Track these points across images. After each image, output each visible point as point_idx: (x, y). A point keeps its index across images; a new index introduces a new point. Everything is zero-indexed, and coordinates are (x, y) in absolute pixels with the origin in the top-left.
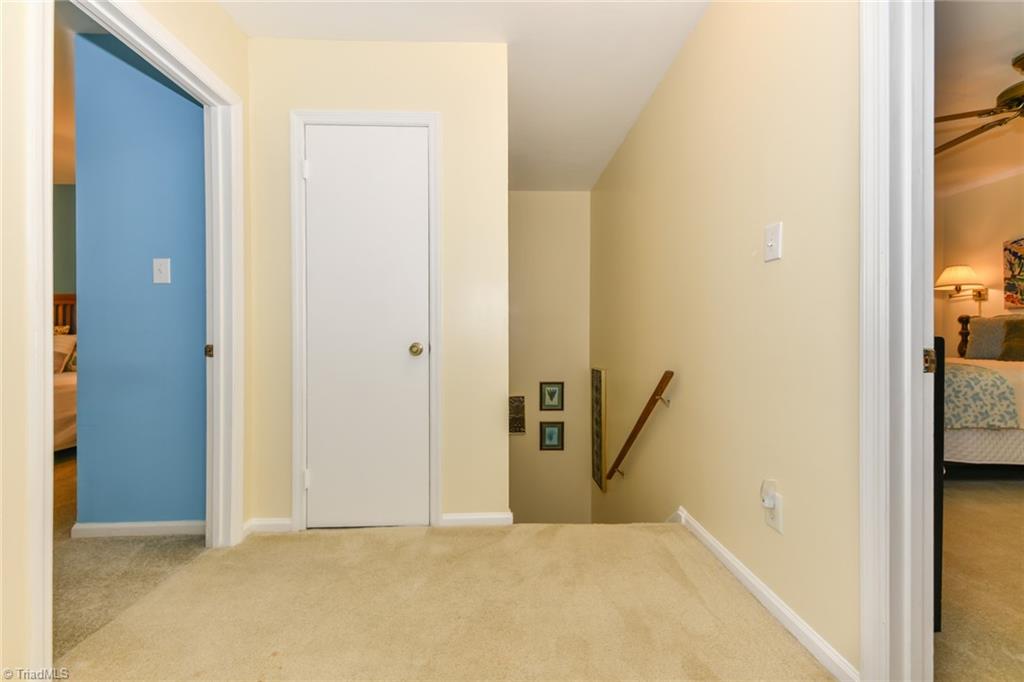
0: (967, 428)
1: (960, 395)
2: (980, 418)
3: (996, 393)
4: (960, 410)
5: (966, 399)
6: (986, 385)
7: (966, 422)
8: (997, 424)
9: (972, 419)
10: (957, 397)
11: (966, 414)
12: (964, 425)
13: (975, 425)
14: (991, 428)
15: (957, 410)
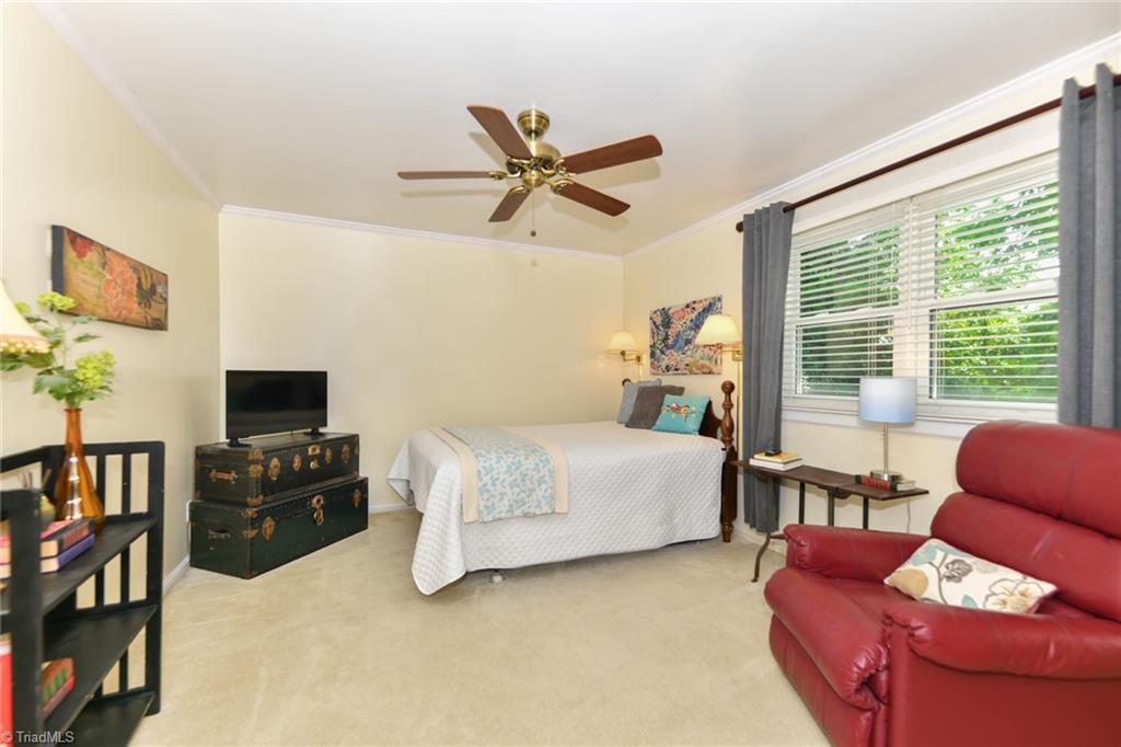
0: (500, 519)
1: (497, 483)
2: (515, 506)
3: (537, 476)
4: (495, 500)
5: (504, 487)
6: (527, 469)
7: (500, 512)
8: (532, 510)
9: (506, 508)
10: (494, 485)
11: (501, 504)
12: (497, 516)
13: (509, 515)
14: (526, 516)
15: (492, 499)
